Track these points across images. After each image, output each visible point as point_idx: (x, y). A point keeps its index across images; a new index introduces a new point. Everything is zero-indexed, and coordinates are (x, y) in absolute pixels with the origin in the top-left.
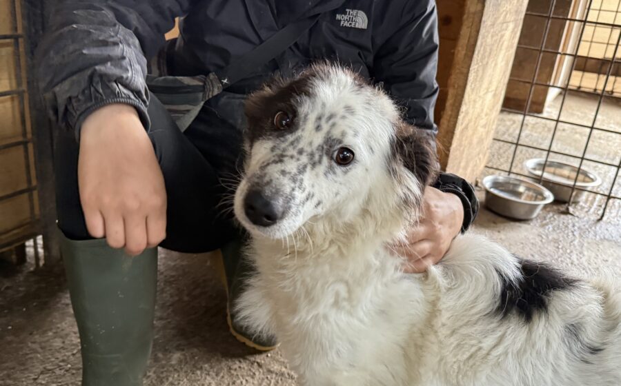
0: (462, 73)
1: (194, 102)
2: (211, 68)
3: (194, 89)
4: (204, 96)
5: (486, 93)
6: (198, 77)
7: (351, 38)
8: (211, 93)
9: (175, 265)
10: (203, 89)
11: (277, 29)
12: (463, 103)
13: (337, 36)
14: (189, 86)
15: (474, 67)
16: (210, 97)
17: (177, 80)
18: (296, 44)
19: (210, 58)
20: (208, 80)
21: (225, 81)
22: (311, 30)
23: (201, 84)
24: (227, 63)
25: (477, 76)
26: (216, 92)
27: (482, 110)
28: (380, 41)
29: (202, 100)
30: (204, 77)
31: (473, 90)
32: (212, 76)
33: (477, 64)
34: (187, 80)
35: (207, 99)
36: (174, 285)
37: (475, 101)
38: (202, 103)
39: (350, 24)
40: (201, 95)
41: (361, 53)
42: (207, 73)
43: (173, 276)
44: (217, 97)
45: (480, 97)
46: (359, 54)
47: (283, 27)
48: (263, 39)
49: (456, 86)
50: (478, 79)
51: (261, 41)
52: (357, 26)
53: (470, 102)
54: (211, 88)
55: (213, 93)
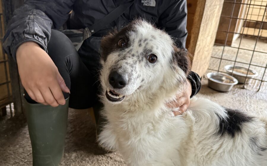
0: (197, 27)
1: (79, 41)
2: (86, 25)
3: (79, 35)
4: (83, 38)
5: (207, 37)
6: (80, 30)
7: (148, 11)
8: (86, 37)
9: (73, 115)
10: (83, 35)
11: (115, 7)
12: (198, 40)
13: (142, 10)
14: (76, 34)
15: (202, 25)
16: (86, 38)
17: (71, 31)
18: (124, 14)
19: (85, 21)
20: (85, 31)
21: (93, 31)
22: (130, 8)
23: (82, 33)
24: (93, 23)
25: (204, 29)
26: (89, 36)
27: (206, 44)
28: (161, 12)
29: (83, 40)
30: (83, 29)
31: (202, 35)
32: (86, 29)
33: (204, 23)
34: (75, 31)
35: (85, 39)
36: (72, 124)
37: (203, 40)
38: (83, 42)
39: (148, 4)
40: (82, 38)
41: (153, 18)
42: (84, 28)
43: (72, 120)
44: (89, 39)
45: (205, 38)
46: (152, 18)
47: (118, 6)
48: (109, 11)
49: (195, 33)
50: (204, 30)
51: (108, 13)
52: (151, 5)
53: (201, 40)
54: (86, 35)
55: (87, 37)
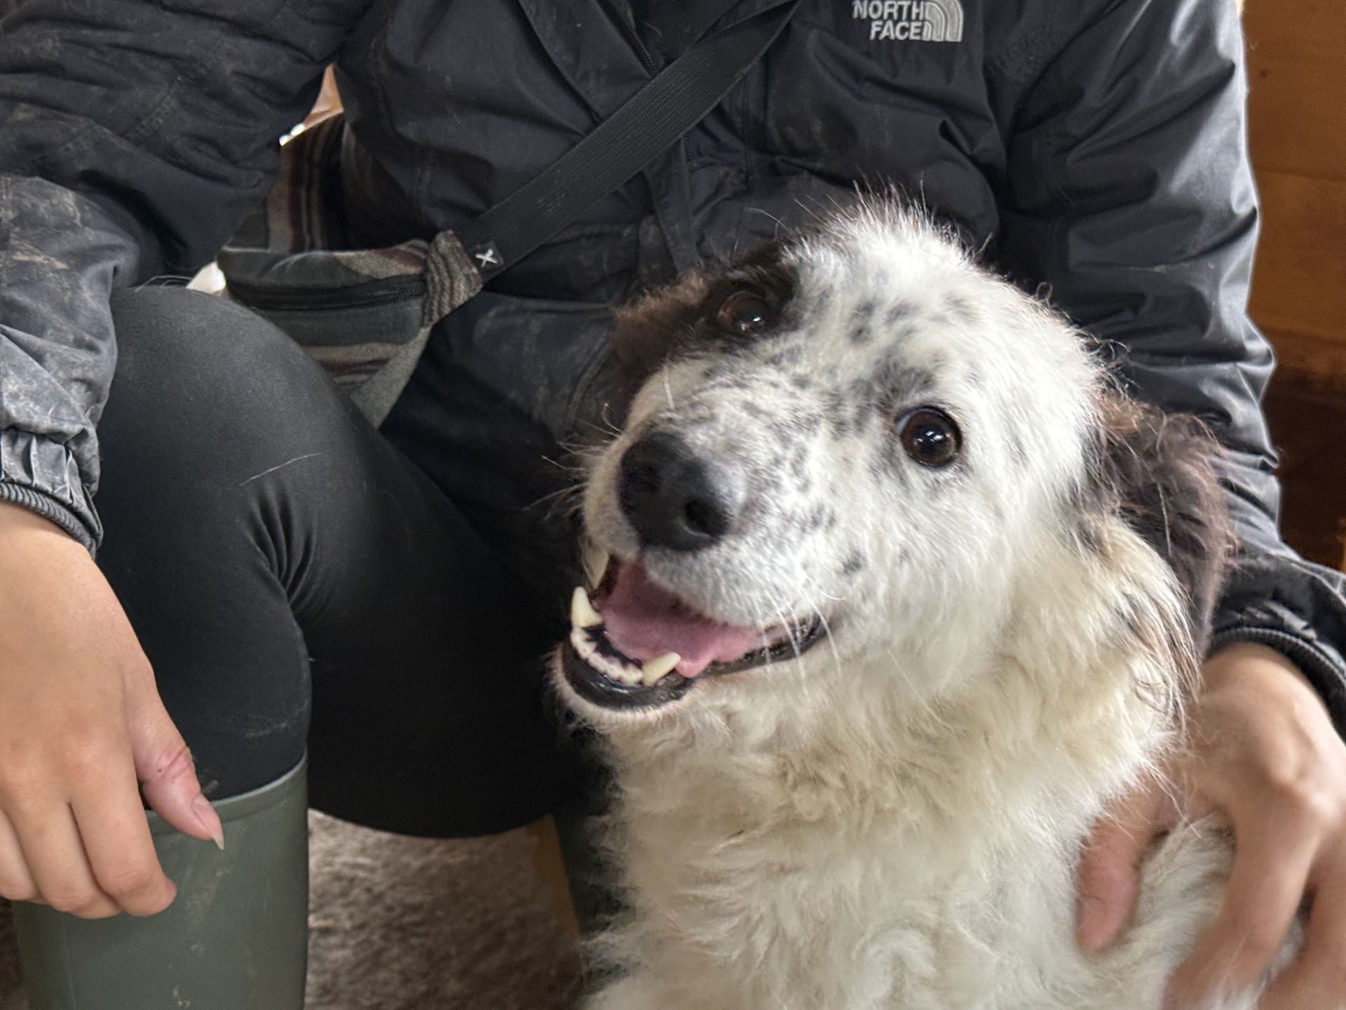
1: (398, 333)
4: (426, 312)
8: (446, 299)
10: (421, 285)
11: (648, 76)
14: (374, 282)
16: (447, 310)
17: (337, 261)
18: (719, 112)
20: (433, 254)
21: (488, 257)
22: (766, 59)
23: (412, 270)
24: (485, 196)
26: (463, 292)
28: (1017, 73)
29: (422, 325)
32: (444, 242)
34: (366, 262)
38: (424, 333)
39: (904, 30)
40: (415, 307)
41: (952, 126)
42: (429, 234)
44: (466, 313)
46: (945, 132)
47: (666, 65)
51: (595, 120)
52: (927, 36)
54: (447, 284)
55: (452, 295)
